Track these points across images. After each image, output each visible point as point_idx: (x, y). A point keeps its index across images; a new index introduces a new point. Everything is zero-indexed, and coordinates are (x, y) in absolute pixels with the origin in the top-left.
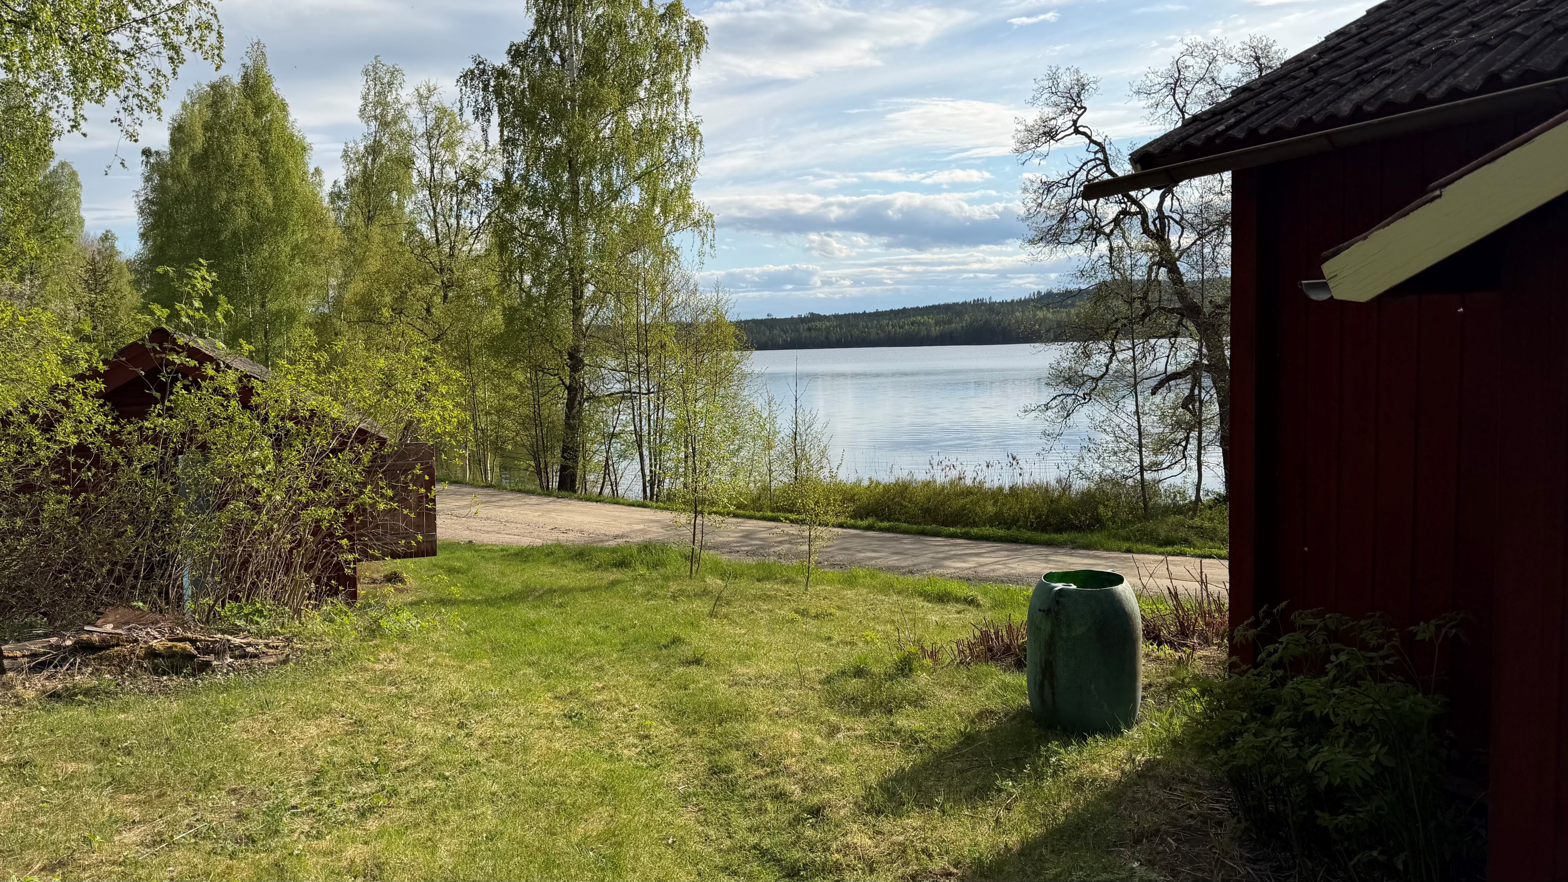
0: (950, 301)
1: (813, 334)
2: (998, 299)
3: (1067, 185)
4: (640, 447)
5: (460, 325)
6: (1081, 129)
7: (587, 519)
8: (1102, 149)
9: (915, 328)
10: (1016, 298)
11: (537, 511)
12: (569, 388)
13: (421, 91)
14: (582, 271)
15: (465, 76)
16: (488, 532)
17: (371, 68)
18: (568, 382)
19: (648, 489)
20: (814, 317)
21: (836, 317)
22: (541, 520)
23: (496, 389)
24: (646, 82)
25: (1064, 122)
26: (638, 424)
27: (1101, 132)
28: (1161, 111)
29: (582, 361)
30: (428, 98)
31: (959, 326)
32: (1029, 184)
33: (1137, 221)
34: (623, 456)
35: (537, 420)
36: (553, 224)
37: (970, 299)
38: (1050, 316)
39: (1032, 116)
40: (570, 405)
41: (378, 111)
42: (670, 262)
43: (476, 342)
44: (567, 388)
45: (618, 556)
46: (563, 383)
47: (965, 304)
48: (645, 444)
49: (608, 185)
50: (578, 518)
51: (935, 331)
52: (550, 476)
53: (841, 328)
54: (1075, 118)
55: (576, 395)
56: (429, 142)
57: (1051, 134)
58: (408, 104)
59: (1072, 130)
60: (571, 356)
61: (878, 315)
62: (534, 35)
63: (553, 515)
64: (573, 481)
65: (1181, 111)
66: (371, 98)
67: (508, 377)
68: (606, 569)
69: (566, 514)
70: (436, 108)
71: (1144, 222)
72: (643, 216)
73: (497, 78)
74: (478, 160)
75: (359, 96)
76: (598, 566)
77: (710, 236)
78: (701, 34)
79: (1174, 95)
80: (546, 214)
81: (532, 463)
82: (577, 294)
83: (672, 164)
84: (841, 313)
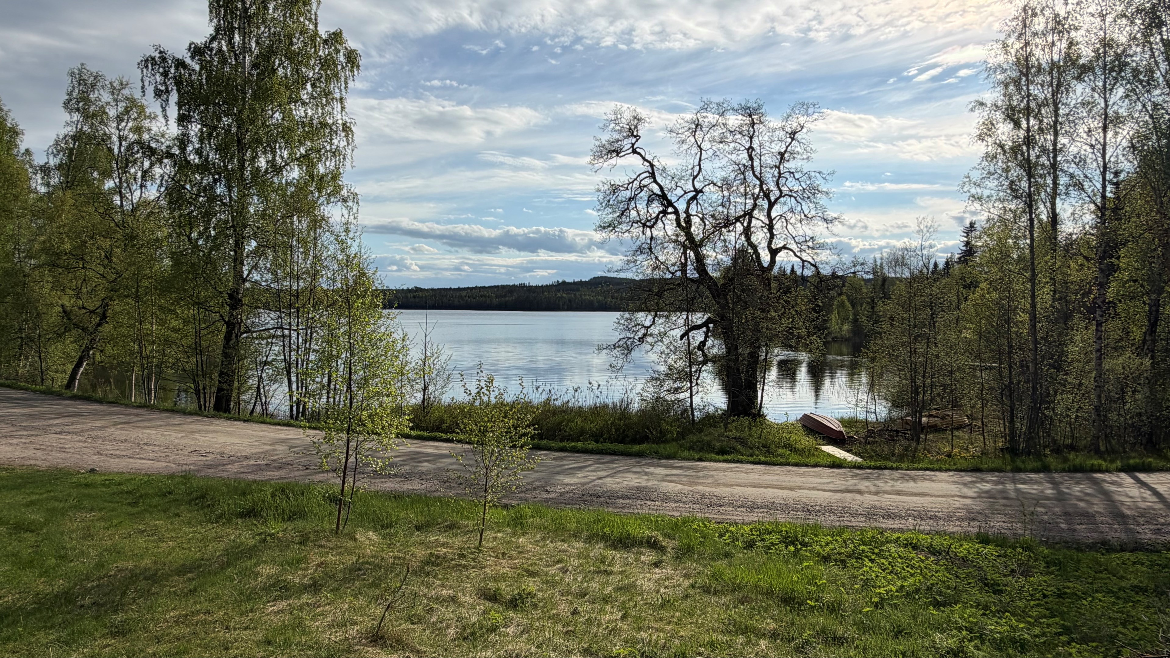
0: (505, 284)
1: (417, 300)
2: (533, 284)
3: (627, 189)
4: (289, 373)
5: (133, 268)
6: (638, 150)
7: (230, 440)
8: (652, 165)
9: (483, 299)
10: (544, 284)
11: (180, 432)
12: (229, 324)
13: (115, 85)
14: (245, 226)
15: (147, 61)
16: (119, 457)
17: (77, 72)
18: (227, 319)
19: (295, 408)
20: (417, 290)
21: (432, 290)
22: (183, 441)
23: (162, 323)
24: (309, 86)
25: (627, 144)
26: (287, 354)
27: (652, 152)
28: (685, 147)
29: (240, 300)
30: (120, 90)
31: (510, 299)
32: (601, 185)
33: (673, 217)
34: (273, 380)
35: (197, 349)
36: (220, 190)
37: (517, 283)
38: (564, 295)
39: (605, 137)
40: (228, 338)
41: (81, 105)
42: (320, 227)
43: (145, 283)
44: (226, 322)
45: (246, 503)
46: (223, 319)
47: (514, 286)
48: (293, 370)
49: (272, 163)
50: (222, 439)
51: (495, 301)
52: (207, 396)
53: (436, 297)
54: (633, 142)
55: (233, 329)
56: (118, 125)
57: (617, 152)
58: (108, 103)
59: (631, 150)
60: (231, 297)
61: (459, 289)
62: (213, 39)
63: (197, 436)
64: (228, 401)
65: (699, 147)
66: (75, 94)
67: (173, 312)
68: (229, 521)
69: (210, 435)
70: (127, 99)
71: (678, 220)
72: (301, 187)
73: (177, 68)
74: (162, 143)
75: (65, 91)
76: (220, 516)
77: (355, 210)
78: (356, 58)
79: (694, 136)
80: (215, 181)
81: (192, 386)
82: (239, 246)
83: (326, 151)
84: (436, 287)
